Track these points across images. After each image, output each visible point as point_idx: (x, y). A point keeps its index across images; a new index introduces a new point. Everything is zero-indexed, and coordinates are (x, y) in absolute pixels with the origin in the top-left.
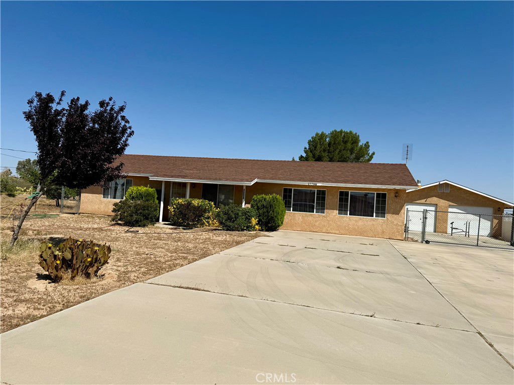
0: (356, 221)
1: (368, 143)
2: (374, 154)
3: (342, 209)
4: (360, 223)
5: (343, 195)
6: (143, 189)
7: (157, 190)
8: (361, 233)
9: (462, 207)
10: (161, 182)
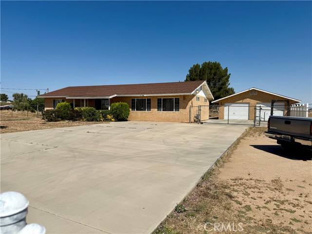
0: (166, 114)
1: (227, 68)
2: (230, 74)
3: (159, 108)
4: (168, 115)
5: (159, 100)
6: (63, 104)
7: (71, 104)
8: (168, 120)
9: (265, 104)
10: (73, 99)
